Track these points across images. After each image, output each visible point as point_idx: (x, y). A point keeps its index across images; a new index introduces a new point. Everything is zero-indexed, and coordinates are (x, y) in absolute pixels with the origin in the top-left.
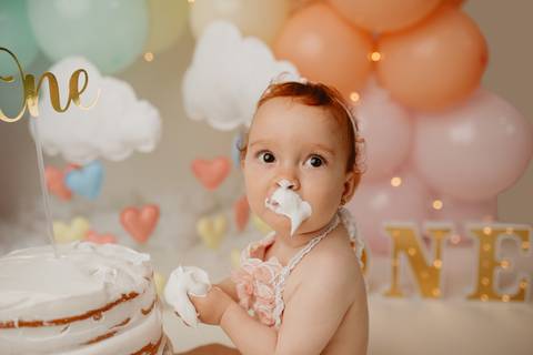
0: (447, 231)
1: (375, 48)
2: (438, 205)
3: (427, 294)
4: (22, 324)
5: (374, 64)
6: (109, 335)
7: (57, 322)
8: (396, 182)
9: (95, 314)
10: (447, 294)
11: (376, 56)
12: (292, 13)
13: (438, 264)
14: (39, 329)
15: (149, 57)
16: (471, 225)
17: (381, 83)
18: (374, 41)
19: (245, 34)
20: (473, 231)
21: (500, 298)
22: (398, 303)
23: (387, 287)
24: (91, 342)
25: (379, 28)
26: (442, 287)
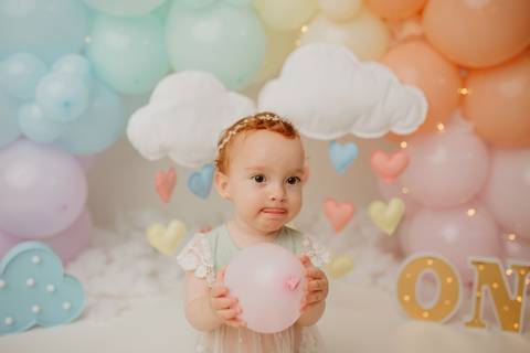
1: (464, 87)
3: (507, 327)
5: (463, 97)
8: (471, 212)
11: (464, 91)
12: (388, 50)
13: (519, 299)
17: (466, 116)
23: (469, 318)
26: (521, 321)
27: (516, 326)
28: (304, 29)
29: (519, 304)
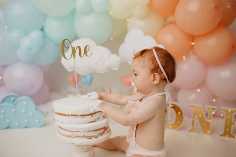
0: (214, 109)
1: (193, 41)
2: (214, 100)
3: (204, 132)
4: (72, 115)
5: (192, 45)
6: (94, 121)
7: (81, 116)
8: (199, 90)
9: (91, 115)
10: (212, 133)
11: (193, 43)
12: (164, 26)
13: (210, 121)
14: (77, 117)
15: (112, 39)
16: (223, 108)
17: (194, 54)
18: (193, 38)
19: (146, 34)
20: (223, 110)
21: (234, 137)
22: (194, 134)
23: (190, 128)
24: (90, 123)
25: (195, 34)
26: (211, 130)
27: (208, 132)
28: (128, 20)
29: (210, 123)
